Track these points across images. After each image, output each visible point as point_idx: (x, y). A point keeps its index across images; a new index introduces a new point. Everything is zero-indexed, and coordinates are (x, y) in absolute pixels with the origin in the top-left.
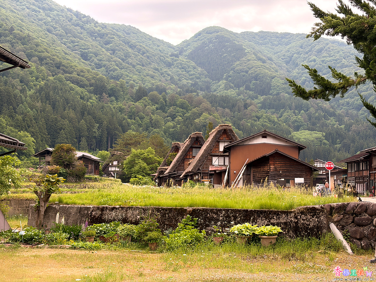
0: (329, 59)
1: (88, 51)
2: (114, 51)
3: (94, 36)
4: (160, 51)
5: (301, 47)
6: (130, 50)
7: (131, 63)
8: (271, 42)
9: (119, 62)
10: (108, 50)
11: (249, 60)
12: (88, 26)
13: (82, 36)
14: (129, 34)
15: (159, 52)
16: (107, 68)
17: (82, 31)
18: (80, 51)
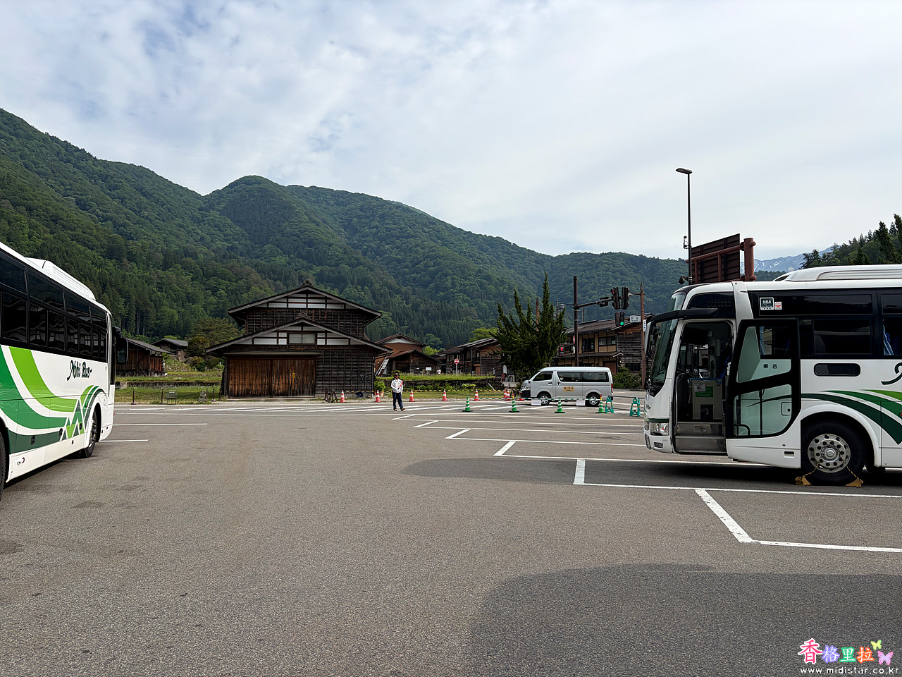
0: (393, 226)
1: (87, 198)
2: (122, 200)
3: (92, 177)
4: (185, 202)
5: (362, 210)
6: (144, 199)
7: (147, 217)
8: (325, 201)
9: (131, 214)
10: (113, 197)
11: (301, 222)
12: (83, 163)
13: (75, 176)
14: (141, 177)
15: (183, 204)
16: (115, 223)
17: (76, 170)
18: (75, 197)
